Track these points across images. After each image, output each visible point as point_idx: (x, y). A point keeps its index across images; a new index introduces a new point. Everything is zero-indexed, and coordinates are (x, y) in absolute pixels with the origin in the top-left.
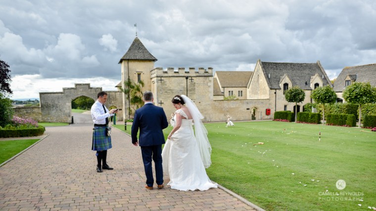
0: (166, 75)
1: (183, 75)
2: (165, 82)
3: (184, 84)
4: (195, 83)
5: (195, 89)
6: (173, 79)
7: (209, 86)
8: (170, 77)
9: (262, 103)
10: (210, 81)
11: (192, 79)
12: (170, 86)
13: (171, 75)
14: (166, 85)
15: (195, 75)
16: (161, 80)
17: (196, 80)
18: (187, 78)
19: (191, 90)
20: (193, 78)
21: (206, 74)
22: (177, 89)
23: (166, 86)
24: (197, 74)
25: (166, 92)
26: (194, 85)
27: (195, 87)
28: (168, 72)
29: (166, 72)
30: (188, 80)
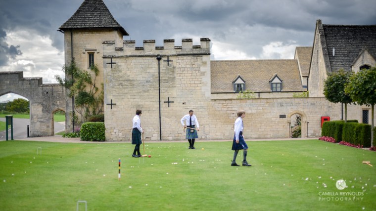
0: (120, 54)
1: (151, 53)
2: (118, 66)
3: (154, 70)
4: (174, 68)
5: (175, 77)
6: (134, 60)
7: (203, 73)
8: (127, 57)
9: (313, 104)
10: (205, 63)
11: (168, 61)
12: (128, 73)
13: (129, 54)
14: (120, 71)
15: (174, 52)
16: (111, 63)
17: (176, 61)
18: (159, 59)
19: (166, 81)
20: (170, 58)
21: (196, 51)
22: (140, 78)
23: (121, 74)
24: (179, 51)
25: (121, 84)
26: (173, 72)
27: (176, 75)
28: (125, 48)
29: (121, 49)
30: (161, 61)
